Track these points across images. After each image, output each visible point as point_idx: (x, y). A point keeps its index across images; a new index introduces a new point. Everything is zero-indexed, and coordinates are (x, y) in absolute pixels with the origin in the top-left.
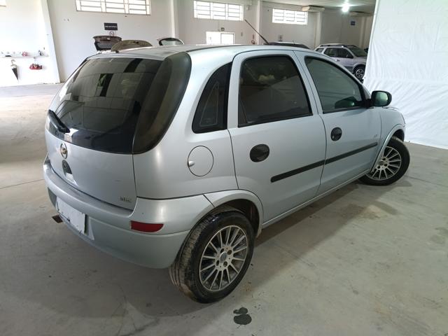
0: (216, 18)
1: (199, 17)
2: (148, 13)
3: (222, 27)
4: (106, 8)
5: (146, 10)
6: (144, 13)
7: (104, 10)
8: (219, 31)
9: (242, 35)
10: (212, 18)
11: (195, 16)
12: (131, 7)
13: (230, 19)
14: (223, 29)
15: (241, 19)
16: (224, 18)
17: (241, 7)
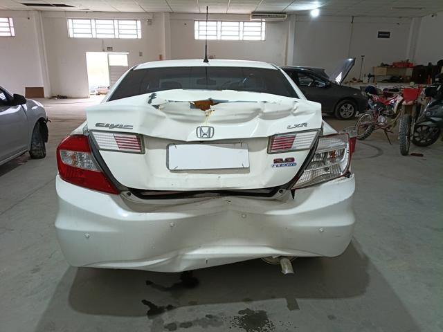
0: (99, 36)
1: (76, 36)
2: (13, 35)
3: (108, 46)
5: (10, 32)
6: (9, 34)
8: (104, 51)
9: (141, 55)
10: (94, 37)
11: (70, 36)
13: (121, 37)
14: (110, 49)
15: (140, 37)
16: (112, 36)
17: (139, 22)
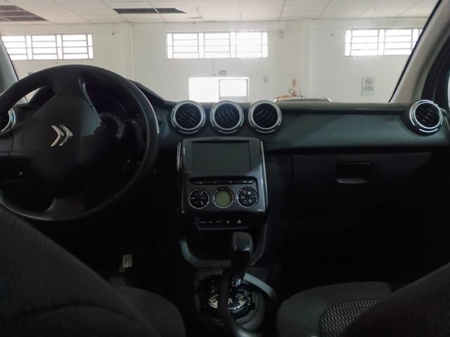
0: (208, 56)
1: (176, 56)
2: (91, 56)
3: (221, 69)
4: (33, 54)
5: (88, 53)
6: (85, 57)
7: (30, 58)
8: (214, 76)
9: (265, 80)
10: (202, 57)
11: (170, 56)
12: (66, 50)
14: (223, 73)
15: (265, 55)
16: (227, 56)
17: (265, 35)
